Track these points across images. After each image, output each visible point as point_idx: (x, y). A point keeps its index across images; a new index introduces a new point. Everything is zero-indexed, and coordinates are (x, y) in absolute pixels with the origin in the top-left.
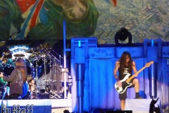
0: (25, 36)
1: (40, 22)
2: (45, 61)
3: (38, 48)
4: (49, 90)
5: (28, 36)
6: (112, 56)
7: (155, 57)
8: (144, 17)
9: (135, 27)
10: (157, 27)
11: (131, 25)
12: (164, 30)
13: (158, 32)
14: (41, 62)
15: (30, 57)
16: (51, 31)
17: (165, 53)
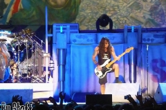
0: (8, 21)
1: (22, 7)
2: (27, 46)
3: (20, 33)
4: (31, 74)
5: (10, 21)
6: (94, 42)
7: (135, 43)
8: (125, 4)
9: (116, 14)
10: (138, 14)
11: (112, 12)
12: (144, 17)
13: (138, 18)
14: (23, 47)
15: (12, 42)
16: (33, 16)
17: (144, 40)
